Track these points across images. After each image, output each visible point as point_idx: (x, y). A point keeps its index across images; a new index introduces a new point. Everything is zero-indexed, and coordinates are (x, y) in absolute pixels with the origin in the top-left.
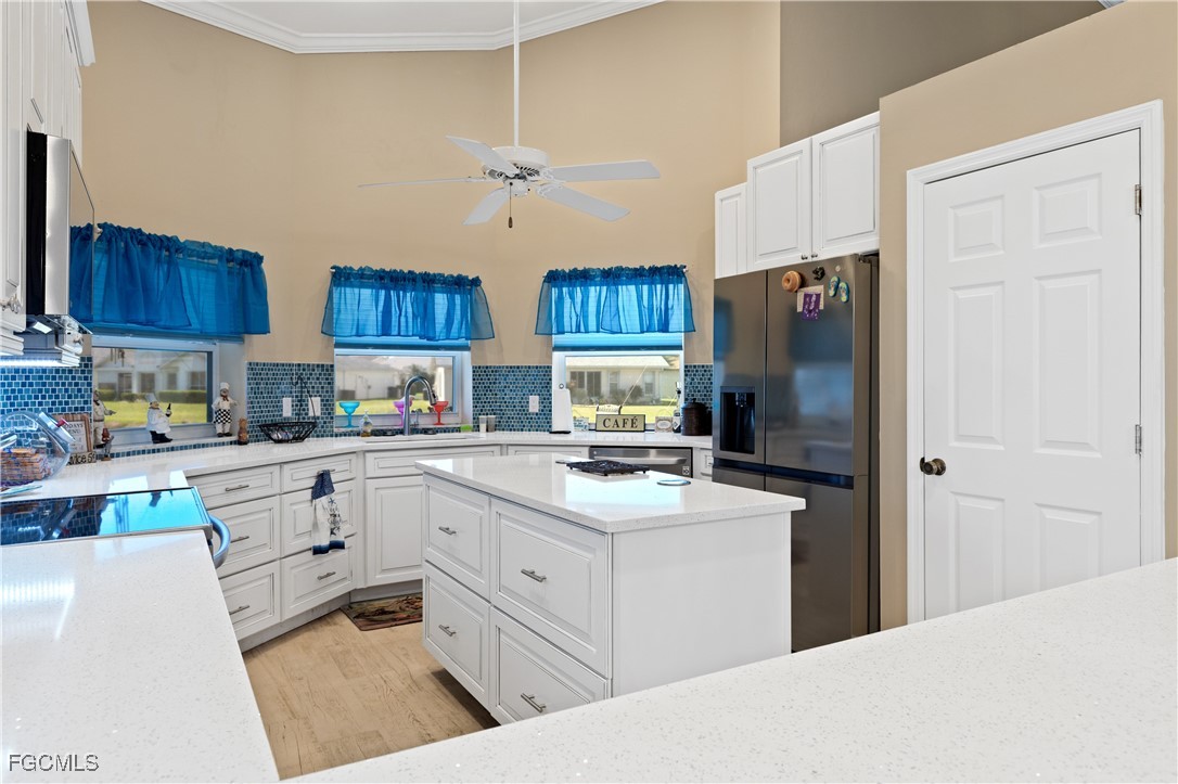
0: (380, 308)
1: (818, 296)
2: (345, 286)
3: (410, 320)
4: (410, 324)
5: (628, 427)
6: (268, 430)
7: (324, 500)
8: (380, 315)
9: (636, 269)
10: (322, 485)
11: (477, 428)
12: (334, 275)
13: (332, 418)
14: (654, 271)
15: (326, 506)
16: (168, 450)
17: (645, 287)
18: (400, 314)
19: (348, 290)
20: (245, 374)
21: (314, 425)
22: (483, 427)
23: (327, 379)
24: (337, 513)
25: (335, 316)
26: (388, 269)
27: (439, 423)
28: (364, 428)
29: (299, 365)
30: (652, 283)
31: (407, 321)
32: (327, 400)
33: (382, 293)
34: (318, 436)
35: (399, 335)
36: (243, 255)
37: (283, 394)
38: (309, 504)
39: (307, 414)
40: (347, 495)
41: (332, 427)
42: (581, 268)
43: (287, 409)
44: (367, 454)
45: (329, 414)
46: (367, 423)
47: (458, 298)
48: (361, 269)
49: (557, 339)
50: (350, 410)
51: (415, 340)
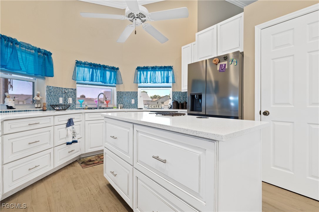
0: (90, 74)
1: (225, 65)
2: (80, 67)
3: (99, 78)
4: (99, 79)
5: (157, 107)
6: (53, 107)
7: (70, 127)
8: (90, 76)
9: (160, 67)
10: (70, 123)
12: (76, 63)
13: (75, 104)
14: (165, 67)
15: (71, 129)
16: (13, 111)
17: (163, 72)
18: (96, 76)
19: (81, 68)
20: (45, 89)
21: (70, 106)
22: (119, 107)
23: (74, 93)
24: (75, 131)
25: (77, 75)
26: (93, 63)
27: (107, 106)
28: (85, 107)
29: (65, 88)
30: (164, 71)
31: (98, 78)
32: (74, 99)
33: (91, 70)
34: (71, 109)
35: (96, 81)
36: (44, 51)
37: (60, 97)
38: (65, 129)
39: (67, 103)
40: (79, 126)
41: (75, 107)
42: (146, 66)
43: (61, 101)
44: (86, 114)
45: (75, 103)
46: (86, 106)
47: (113, 73)
48: (85, 62)
49: (139, 85)
50: (81, 102)
51: (101, 83)
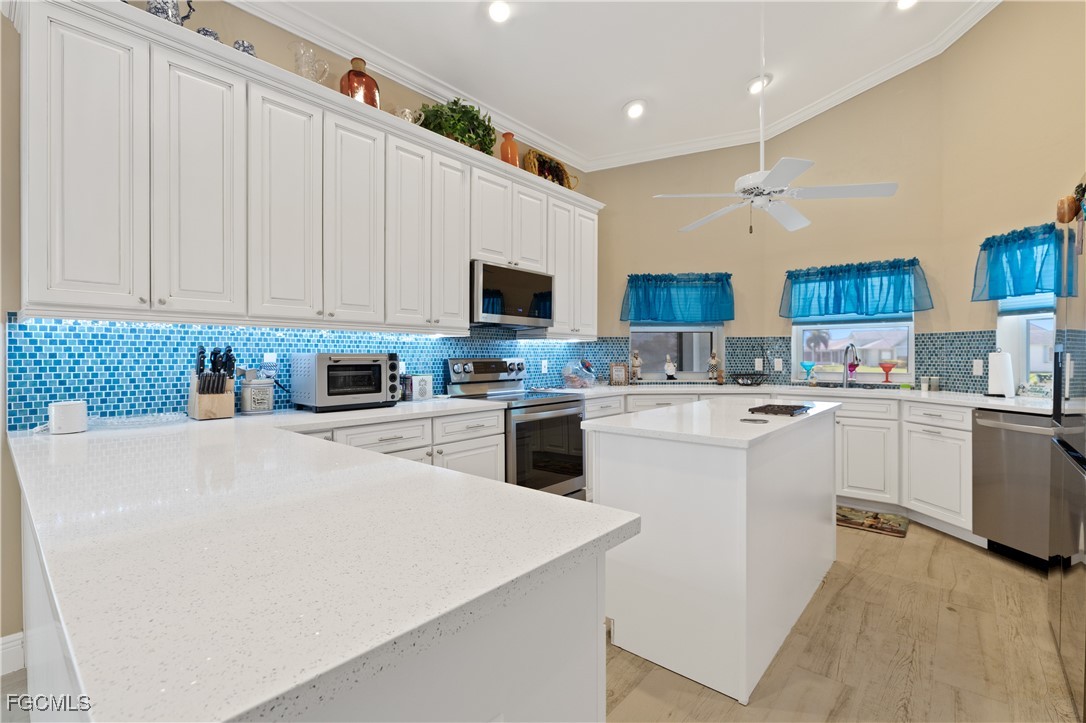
2: (799, 283)
6: (735, 378)
11: (918, 387)
12: (788, 277)
13: (790, 373)
20: (725, 344)
22: (924, 386)
23: (786, 346)
25: (793, 304)
28: (811, 381)
29: (768, 338)
32: (787, 361)
33: (833, 283)
35: (846, 312)
37: (755, 356)
41: (790, 379)
43: (759, 365)
45: (788, 369)
46: (814, 378)
49: (1002, 304)
50: (808, 368)
51: (854, 316)
